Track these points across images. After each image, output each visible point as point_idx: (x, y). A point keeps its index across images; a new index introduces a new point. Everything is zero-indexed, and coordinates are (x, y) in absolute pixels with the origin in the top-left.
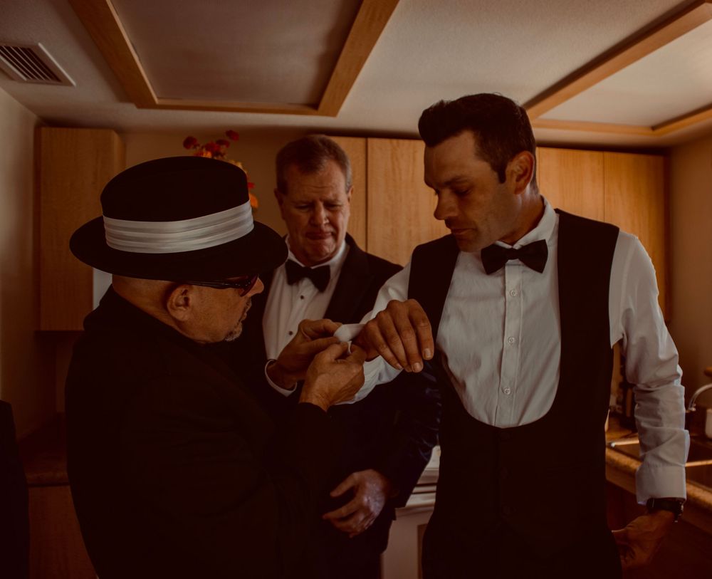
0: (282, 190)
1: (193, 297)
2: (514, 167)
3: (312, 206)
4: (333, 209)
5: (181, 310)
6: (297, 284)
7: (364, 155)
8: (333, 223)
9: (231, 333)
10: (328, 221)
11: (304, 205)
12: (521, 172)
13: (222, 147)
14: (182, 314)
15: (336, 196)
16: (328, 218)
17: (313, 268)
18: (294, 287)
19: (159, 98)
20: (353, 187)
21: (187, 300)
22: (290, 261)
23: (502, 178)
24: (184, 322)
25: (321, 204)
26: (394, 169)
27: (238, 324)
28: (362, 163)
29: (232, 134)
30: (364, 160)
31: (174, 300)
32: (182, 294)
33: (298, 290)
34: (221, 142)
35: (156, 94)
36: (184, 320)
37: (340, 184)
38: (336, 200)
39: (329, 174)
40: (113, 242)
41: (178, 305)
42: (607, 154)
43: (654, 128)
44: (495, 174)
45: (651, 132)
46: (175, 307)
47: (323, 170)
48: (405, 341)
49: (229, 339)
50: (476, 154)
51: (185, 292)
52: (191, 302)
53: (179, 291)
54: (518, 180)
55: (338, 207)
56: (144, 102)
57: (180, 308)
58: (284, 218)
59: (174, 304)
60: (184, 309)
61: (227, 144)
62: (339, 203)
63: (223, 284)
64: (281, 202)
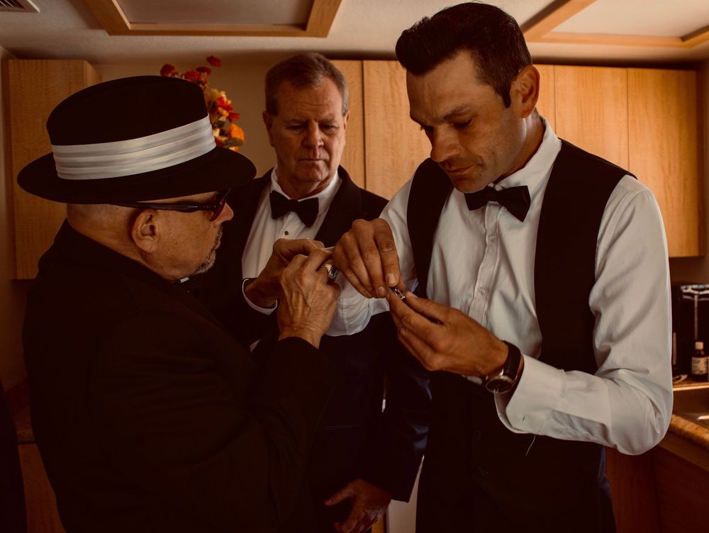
0: (272, 109)
1: (159, 224)
2: (519, 85)
3: (305, 126)
4: (328, 132)
5: (147, 239)
6: (282, 219)
7: (360, 80)
8: (327, 148)
9: (203, 265)
10: (322, 143)
11: (297, 124)
12: (527, 91)
13: (202, 74)
14: (148, 244)
15: (332, 115)
16: (323, 140)
17: (299, 201)
18: (279, 222)
19: (131, 23)
20: (349, 112)
21: (152, 228)
22: (275, 193)
23: (507, 102)
24: (150, 254)
25: (316, 125)
26: (393, 94)
27: (210, 254)
28: (358, 86)
29: (213, 60)
30: (360, 85)
31: (139, 228)
32: (147, 222)
33: (283, 225)
34: (202, 70)
35: (128, 20)
36: (151, 251)
37: (337, 104)
38: (332, 120)
39: (324, 91)
40: (63, 172)
41: (143, 234)
42: (631, 71)
43: (684, 38)
44: (500, 98)
45: (680, 43)
46: (140, 236)
47: (318, 84)
48: (368, 262)
49: (202, 271)
50: (478, 78)
51: (150, 219)
52: (157, 230)
53: (143, 217)
54: (524, 101)
55: (334, 130)
56: (116, 28)
57: (146, 237)
58: (273, 145)
59: (139, 233)
60: (152, 239)
61: (208, 71)
62: (335, 125)
63: (190, 207)
64: (269, 127)
